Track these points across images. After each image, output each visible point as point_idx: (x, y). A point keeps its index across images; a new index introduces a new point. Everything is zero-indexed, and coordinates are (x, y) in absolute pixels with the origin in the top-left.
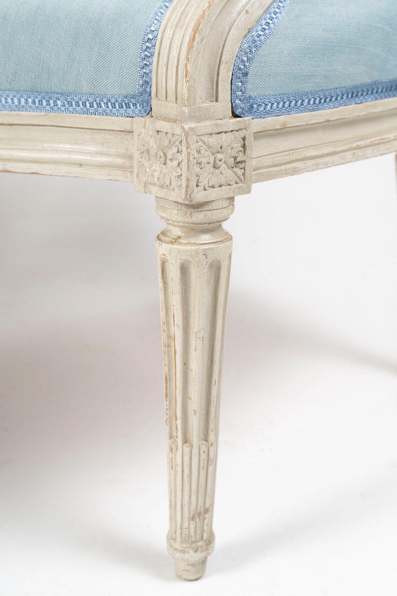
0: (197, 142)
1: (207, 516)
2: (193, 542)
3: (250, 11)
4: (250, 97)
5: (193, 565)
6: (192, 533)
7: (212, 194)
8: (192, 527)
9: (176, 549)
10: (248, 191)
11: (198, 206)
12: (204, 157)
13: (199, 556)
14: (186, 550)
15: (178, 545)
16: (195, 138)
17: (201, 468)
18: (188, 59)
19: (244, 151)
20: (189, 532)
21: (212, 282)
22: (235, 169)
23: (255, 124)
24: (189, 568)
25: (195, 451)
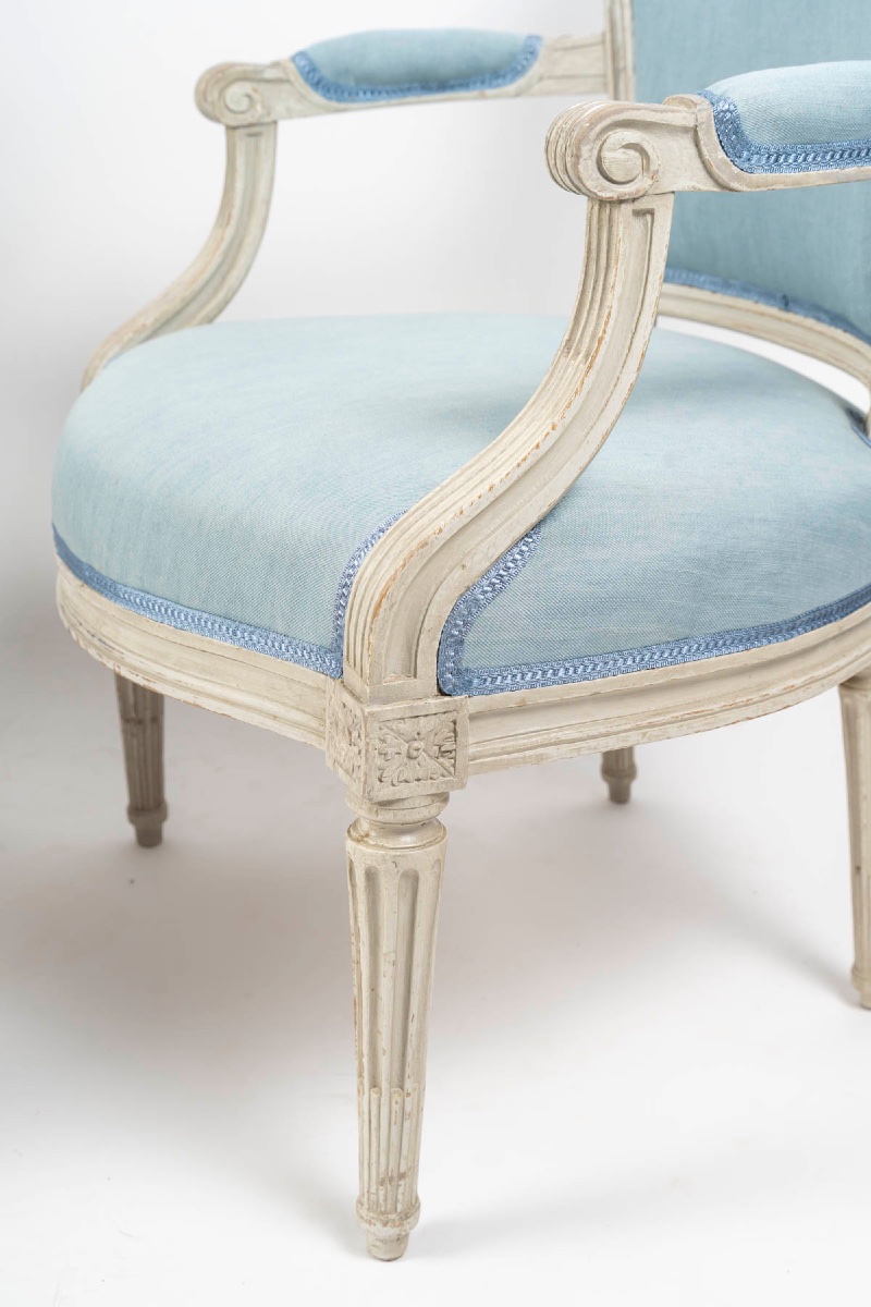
0: (381, 729)
1: (402, 1182)
2: (383, 1213)
3: (468, 565)
4: (467, 670)
5: (384, 1241)
6: (381, 1201)
7: (402, 791)
8: (382, 1193)
9: (362, 1217)
10: (463, 786)
11: (386, 804)
12: (392, 747)
13: (390, 1232)
14: (373, 1221)
15: (364, 1212)
16: (376, 725)
17: (393, 1122)
18: (371, 629)
19: (456, 737)
20: (378, 1199)
21: (409, 894)
22: (441, 760)
23: (475, 703)
24: (378, 1243)
25: (384, 1099)
